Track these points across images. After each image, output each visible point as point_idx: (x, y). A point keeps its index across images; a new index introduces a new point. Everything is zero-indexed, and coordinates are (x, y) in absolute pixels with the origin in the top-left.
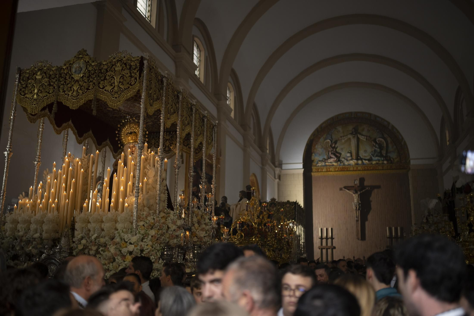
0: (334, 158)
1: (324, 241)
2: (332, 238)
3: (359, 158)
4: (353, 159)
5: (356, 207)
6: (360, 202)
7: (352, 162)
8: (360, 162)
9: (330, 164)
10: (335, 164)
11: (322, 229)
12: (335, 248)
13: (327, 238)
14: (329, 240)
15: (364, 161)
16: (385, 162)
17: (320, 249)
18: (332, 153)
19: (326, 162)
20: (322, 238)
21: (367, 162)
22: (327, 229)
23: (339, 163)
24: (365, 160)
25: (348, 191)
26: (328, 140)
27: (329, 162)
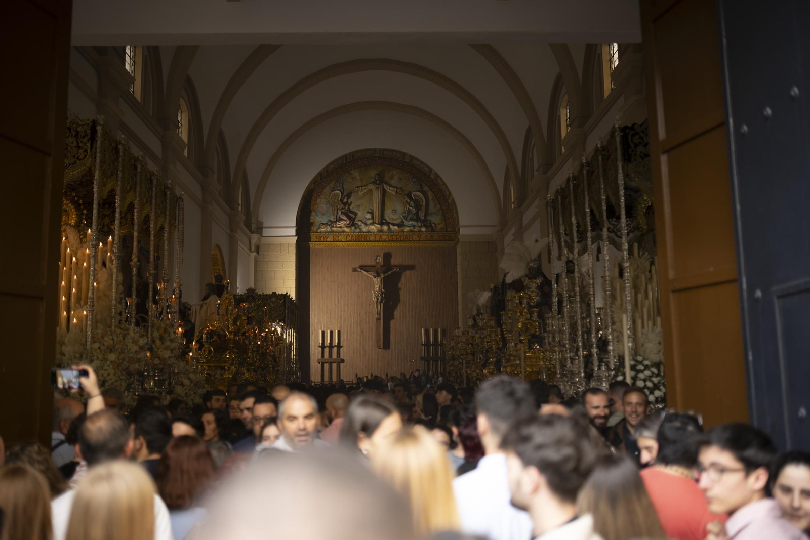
0: (346, 221)
1: (327, 350)
2: (339, 346)
3: (384, 221)
4: (376, 223)
5: (378, 299)
6: (383, 290)
7: (374, 228)
8: (385, 228)
9: (339, 229)
10: (346, 229)
11: (323, 333)
12: (343, 361)
13: (331, 346)
14: (335, 350)
15: (391, 226)
16: (423, 229)
17: (319, 363)
18: (342, 213)
19: (333, 227)
20: (323, 347)
21: (396, 227)
22: (331, 333)
23: (353, 228)
24: (394, 225)
25: (365, 273)
26: (338, 191)
27: (338, 226)
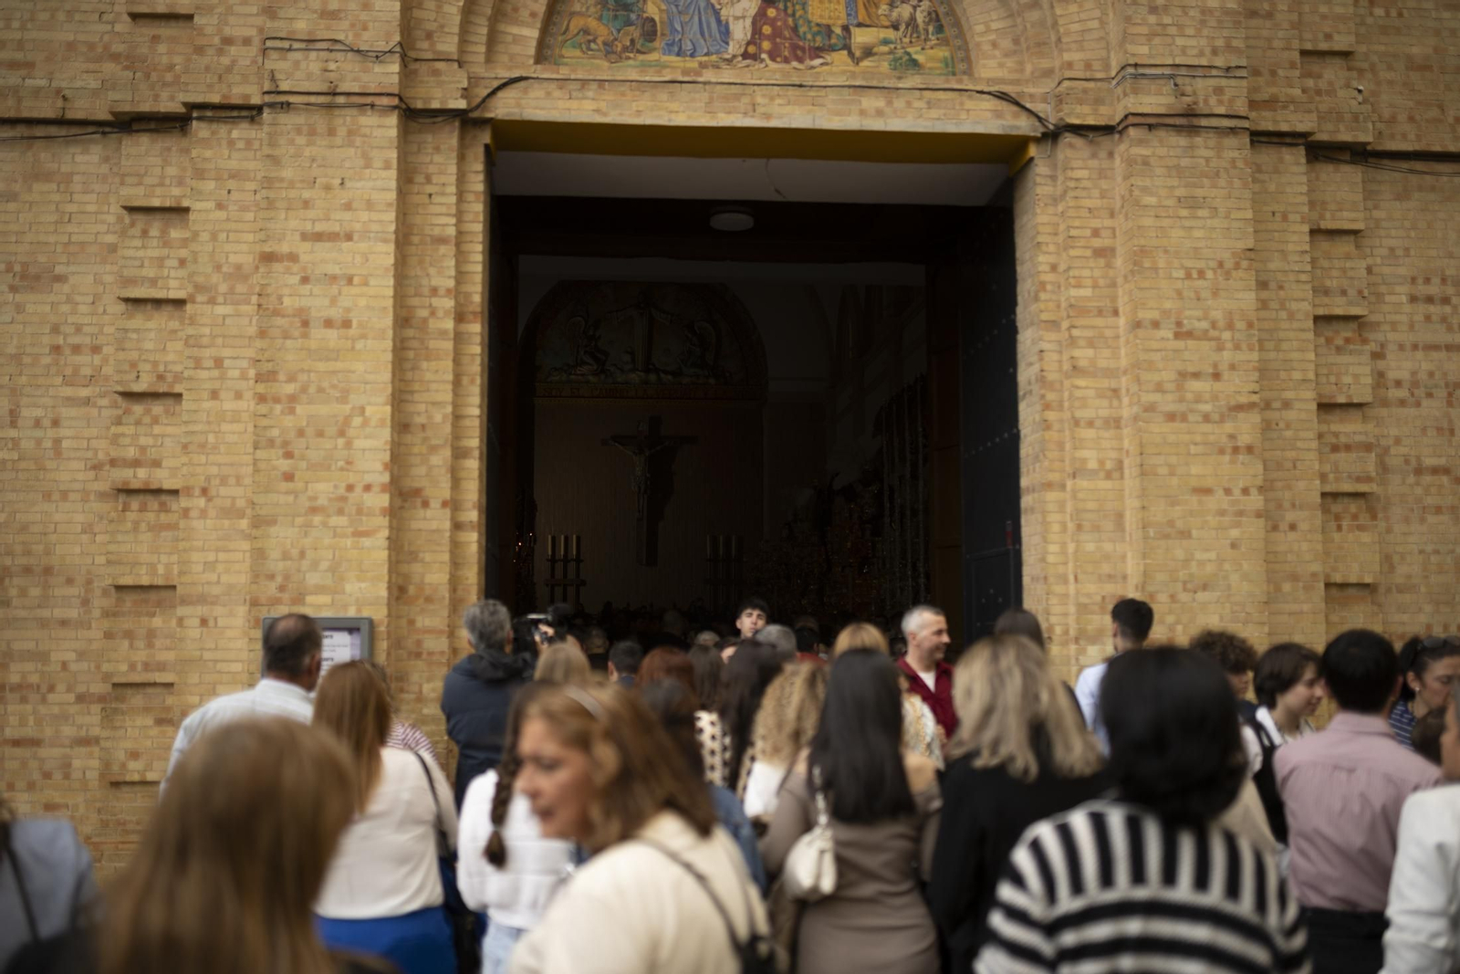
0: (590, 365)
1: (559, 566)
2: (578, 560)
5: (639, 488)
6: (648, 475)
7: (635, 377)
8: (653, 377)
9: (580, 377)
10: (591, 378)
11: (554, 539)
12: (583, 583)
13: (566, 560)
14: (572, 566)
15: (662, 375)
16: (712, 381)
17: (547, 585)
18: (585, 352)
19: (570, 374)
20: (553, 560)
21: (670, 377)
22: (566, 539)
23: (603, 377)
24: (666, 373)
25: (621, 448)
26: (580, 318)
27: (579, 372)
